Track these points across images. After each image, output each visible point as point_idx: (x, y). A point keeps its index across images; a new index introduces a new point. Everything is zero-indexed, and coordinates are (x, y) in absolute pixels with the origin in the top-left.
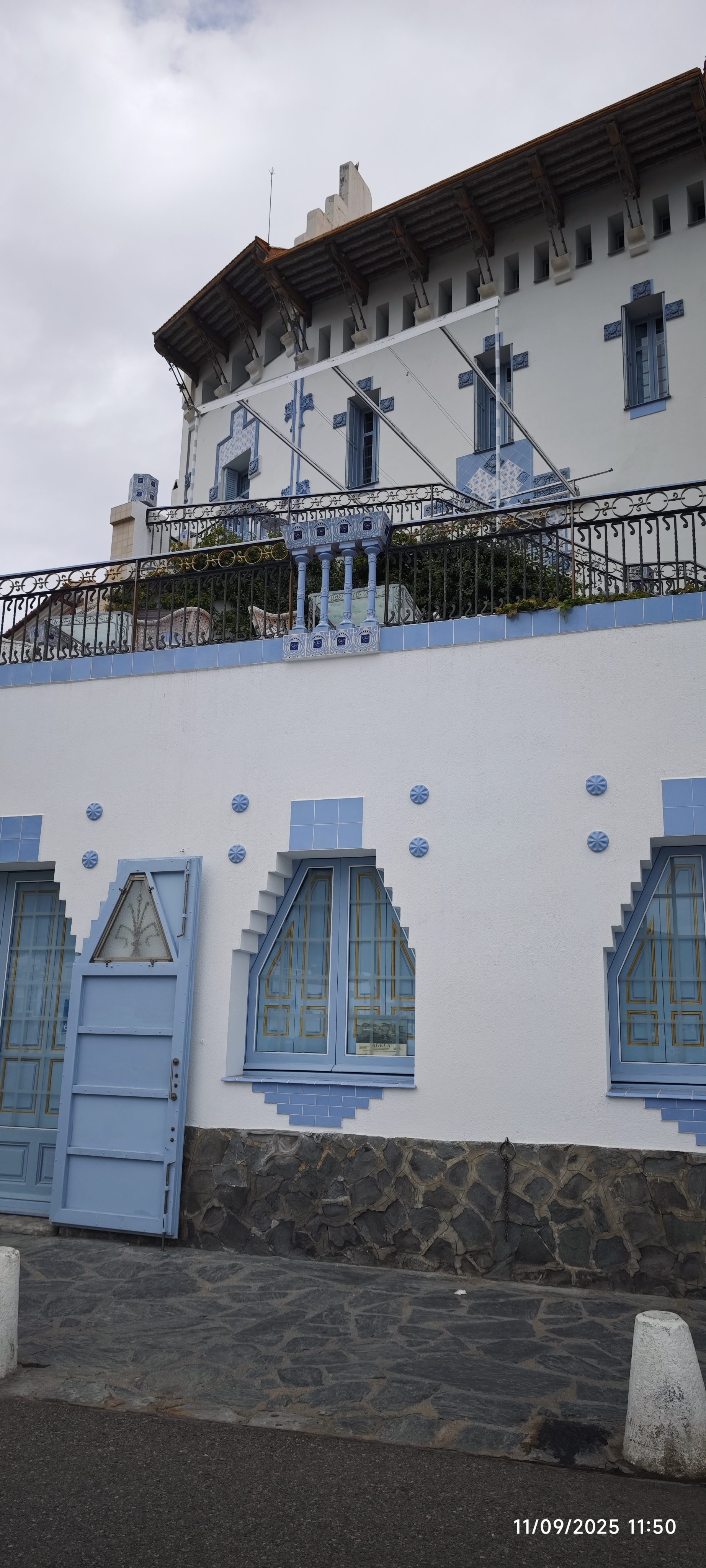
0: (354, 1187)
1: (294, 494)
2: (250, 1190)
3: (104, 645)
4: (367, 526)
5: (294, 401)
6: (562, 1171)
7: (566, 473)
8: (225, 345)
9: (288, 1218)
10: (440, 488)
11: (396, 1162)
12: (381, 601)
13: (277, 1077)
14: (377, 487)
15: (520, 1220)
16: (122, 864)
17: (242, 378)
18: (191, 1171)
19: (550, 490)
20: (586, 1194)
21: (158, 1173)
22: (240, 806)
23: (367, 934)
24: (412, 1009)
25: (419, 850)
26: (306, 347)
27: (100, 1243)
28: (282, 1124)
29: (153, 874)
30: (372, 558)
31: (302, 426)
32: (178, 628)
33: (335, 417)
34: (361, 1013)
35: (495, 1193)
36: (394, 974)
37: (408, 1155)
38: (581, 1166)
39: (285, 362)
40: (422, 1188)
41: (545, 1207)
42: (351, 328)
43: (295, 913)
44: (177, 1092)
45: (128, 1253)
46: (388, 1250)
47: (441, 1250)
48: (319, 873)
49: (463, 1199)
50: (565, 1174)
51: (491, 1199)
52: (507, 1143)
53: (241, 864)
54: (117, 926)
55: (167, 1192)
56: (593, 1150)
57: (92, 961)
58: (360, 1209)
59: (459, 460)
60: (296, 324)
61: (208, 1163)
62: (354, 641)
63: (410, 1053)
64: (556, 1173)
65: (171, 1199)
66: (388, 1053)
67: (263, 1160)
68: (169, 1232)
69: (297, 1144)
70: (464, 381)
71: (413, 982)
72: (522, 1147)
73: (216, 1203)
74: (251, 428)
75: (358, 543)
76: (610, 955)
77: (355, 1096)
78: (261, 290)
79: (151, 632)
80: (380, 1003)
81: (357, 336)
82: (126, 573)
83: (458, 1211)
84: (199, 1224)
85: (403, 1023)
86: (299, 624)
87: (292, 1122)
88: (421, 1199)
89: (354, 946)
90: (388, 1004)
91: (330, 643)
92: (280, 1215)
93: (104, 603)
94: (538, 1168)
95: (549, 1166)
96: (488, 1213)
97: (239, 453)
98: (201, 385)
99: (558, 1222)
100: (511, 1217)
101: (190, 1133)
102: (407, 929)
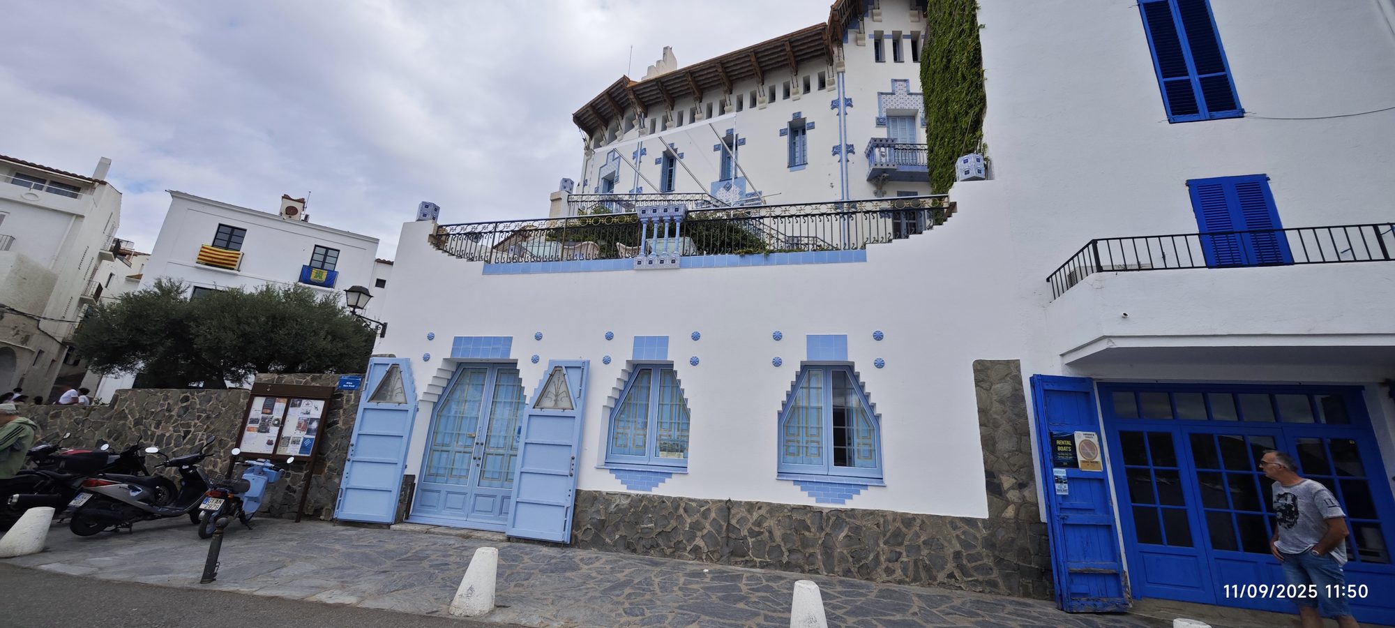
0: (656, 520)
1: (635, 193)
2: (606, 520)
3: (548, 257)
4: (677, 210)
5: (637, 151)
6: (755, 514)
7: (760, 193)
8: (606, 121)
9: (624, 534)
10: (706, 195)
11: (677, 508)
12: (681, 245)
13: (622, 466)
14: (673, 192)
15: (733, 536)
16: (551, 362)
17: (613, 138)
18: (577, 511)
19: (753, 200)
20: (765, 525)
21: (563, 511)
22: (609, 337)
23: (667, 401)
24: (688, 436)
25: (694, 362)
26: (644, 127)
27: (530, 545)
28: (623, 489)
29: (566, 367)
30: (678, 225)
31: (640, 162)
32: (584, 251)
33: (656, 160)
34: (663, 437)
35: (723, 523)
36: (679, 420)
37: (683, 505)
38: (763, 512)
39: (634, 132)
40: (689, 521)
41: (746, 530)
42: (665, 120)
43: (633, 389)
44: (573, 472)
45: (545, 550)
46: (671, 550)
47: (696, 551)
48: (645, 371)
49: (708, 526)
50: (755, 515)
51: (721, 526)
52: (730, 500)
53: (610, 364)
54: (547, 391)
55: (566, 521)
56: (769, 504)
57: (534, 408)
58: (659, 530)
59: (712, 184)
60: (640, 116)
61: (586, 507)
62: (668, 262)
63: (686, 457)
64: (751, 515)
65: (567, 524)
66: (675, 457)
67: (613, 506)
68: (566, 541)
69: (630, 499)
70: (716, 148)
71: (688, 424)
72: (737, 502)
73: (589, 526)
74: (616, 161)
75: (672, 217)
76: (780, 414)
77: (659, 477)
78: (625, 99)
79: (570, 252)
80: (672, 433)
81: (668, 124)
82: (559, 224)
83: (705, 532)
84: (580, 536)
85: (682, 443)
86: (642, 253)
87: (628, 488)
88: (688, 526)
89: (660, 406)
90: (675, 434)
91: (656, 262)
92: (620, 533)
93: (543, 238)
94: (743, 512)
95: (748, 511)
96: (719, 533)
97: (610, 172)
98: (593, 140)
99: (751, 538)
100: (730, 535)
101: (578, 492)
102: (687, 400)
